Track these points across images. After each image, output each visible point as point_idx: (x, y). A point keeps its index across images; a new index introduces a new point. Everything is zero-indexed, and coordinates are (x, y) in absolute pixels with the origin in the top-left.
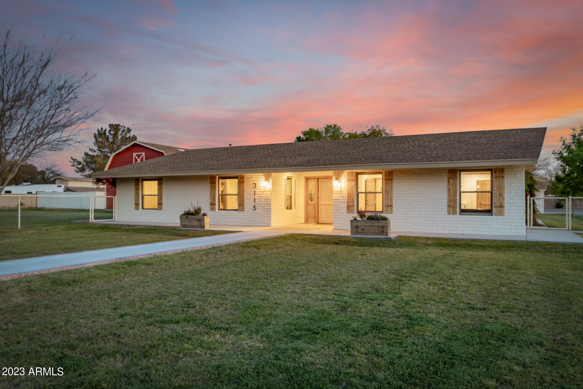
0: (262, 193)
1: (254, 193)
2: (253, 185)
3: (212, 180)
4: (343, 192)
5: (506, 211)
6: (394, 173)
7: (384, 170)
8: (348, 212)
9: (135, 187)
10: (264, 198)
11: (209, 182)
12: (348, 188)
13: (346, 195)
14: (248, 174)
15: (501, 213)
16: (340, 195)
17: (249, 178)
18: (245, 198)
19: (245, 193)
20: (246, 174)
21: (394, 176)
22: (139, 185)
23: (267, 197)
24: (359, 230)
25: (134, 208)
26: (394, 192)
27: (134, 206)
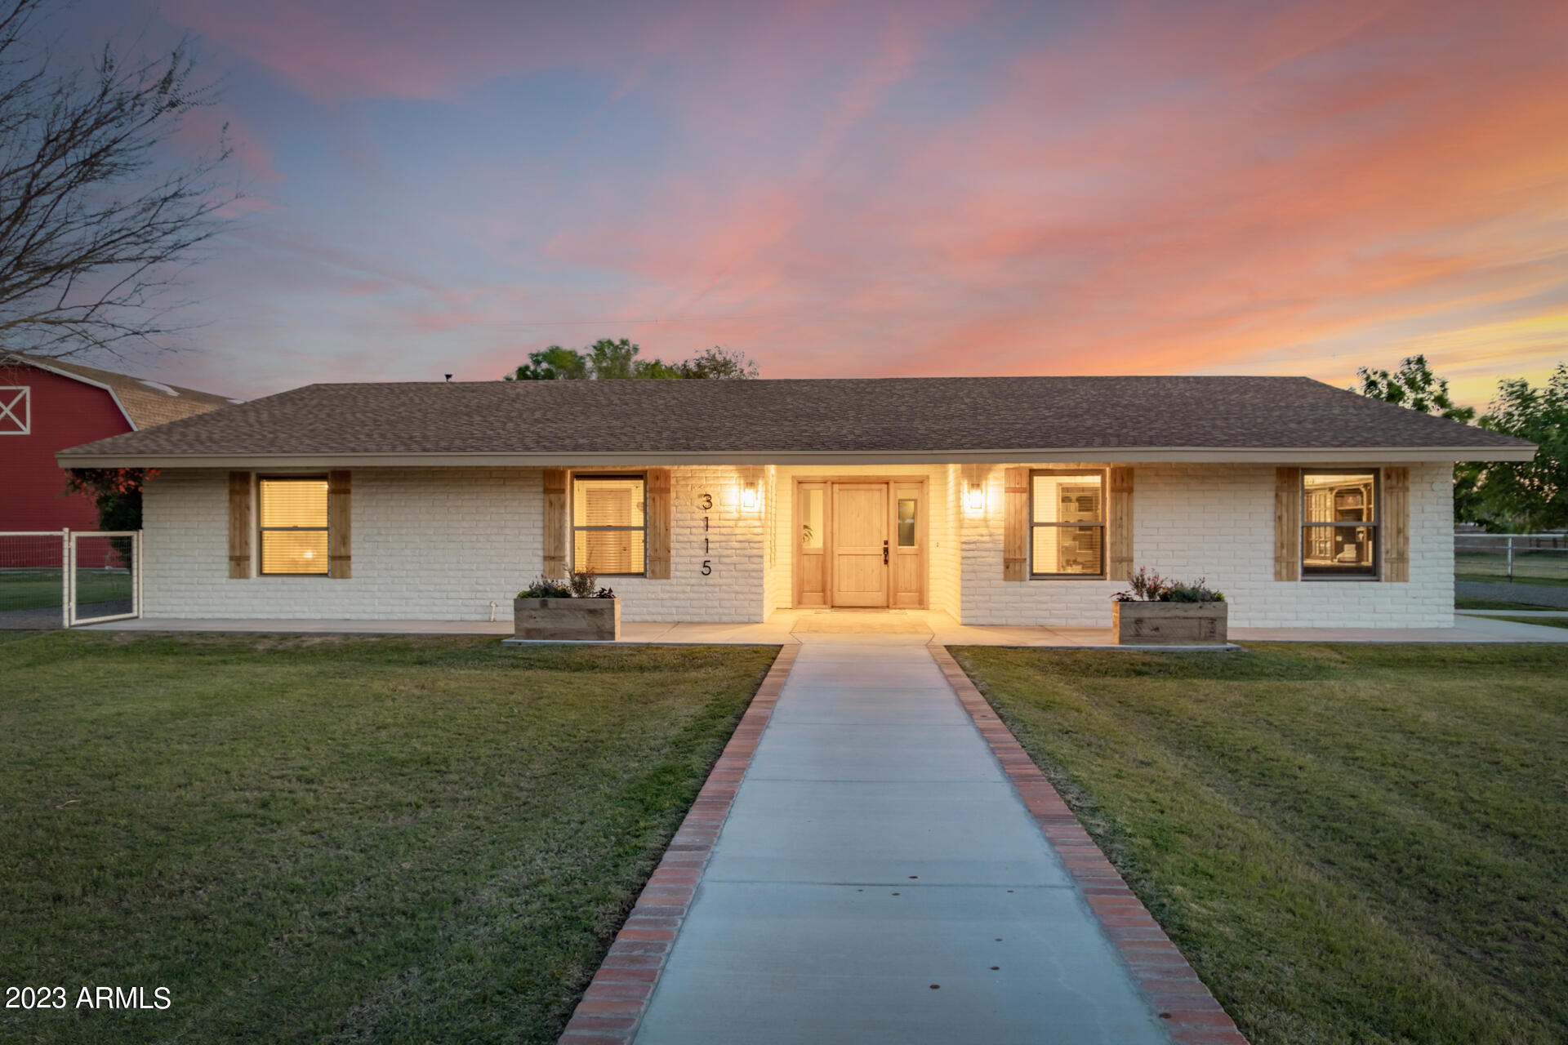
0: (732, 523)
1: (702, 524)
2: (703, 502)
3: (552, 484)
4: (991, 523)
5: (1411, 571)
6: (1136, 472)
7: (1108, 464)
8: (1006, 578)
9: (231, 501)
10: (739, 538)
11: (541, 489)
12: (1008, 512)
13: (1002, 531)
14: (682, 467)
15: (1401, 576)
16: (984, 531)
17: (685, 478)
18: (673, 538)
19: (673, 523)
20: (676, 467)
21: (1136, 480)
22: (248, 493)
23: (749, 537)
24: (1145, 631)
25: (227, 574)
26: (1136, 523)
27: (224, 565)
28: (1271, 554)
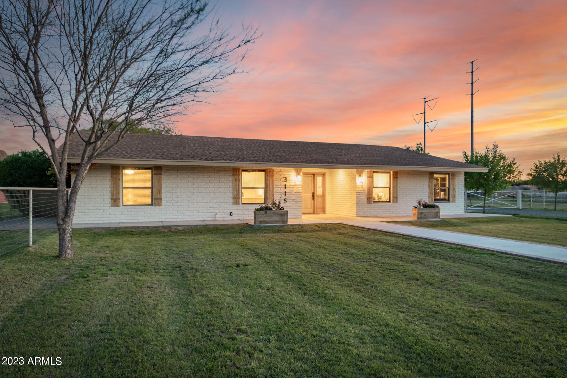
0: (293, 186)
1: (284, 187)
2: (284, 180)
3: (236, 172)
4: (364, 187)
5: (456, 200)
6: (399, 173)
7: (392, 170)
8: (368, 203)
9: (111, 177)
10: (295, 191)
11: (232, 174)
12: (368, 184)
13: (366, 189)
14: (278, 168)
15: (454, 201)
16: (362, 189)
17: (279, 172)
18: (275, 191)
19: (275, 186)
20: (276, 168)
21: (398, 175)
22: (119, 174)
23: (298, 191)
24: (423, 216)
25: (110, 205)
26: (398, 187)
27: (108, 201)
28: (428, 196)
